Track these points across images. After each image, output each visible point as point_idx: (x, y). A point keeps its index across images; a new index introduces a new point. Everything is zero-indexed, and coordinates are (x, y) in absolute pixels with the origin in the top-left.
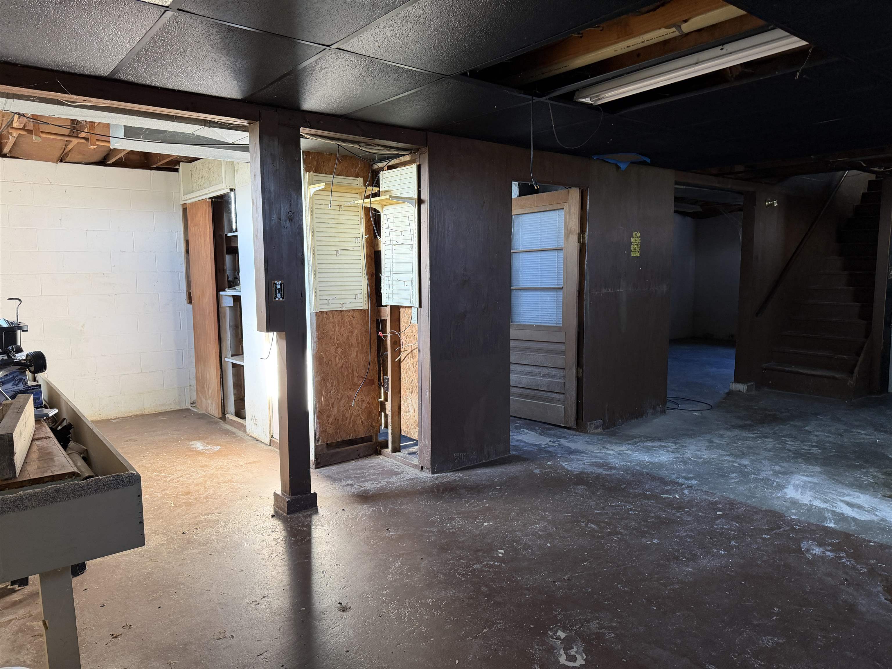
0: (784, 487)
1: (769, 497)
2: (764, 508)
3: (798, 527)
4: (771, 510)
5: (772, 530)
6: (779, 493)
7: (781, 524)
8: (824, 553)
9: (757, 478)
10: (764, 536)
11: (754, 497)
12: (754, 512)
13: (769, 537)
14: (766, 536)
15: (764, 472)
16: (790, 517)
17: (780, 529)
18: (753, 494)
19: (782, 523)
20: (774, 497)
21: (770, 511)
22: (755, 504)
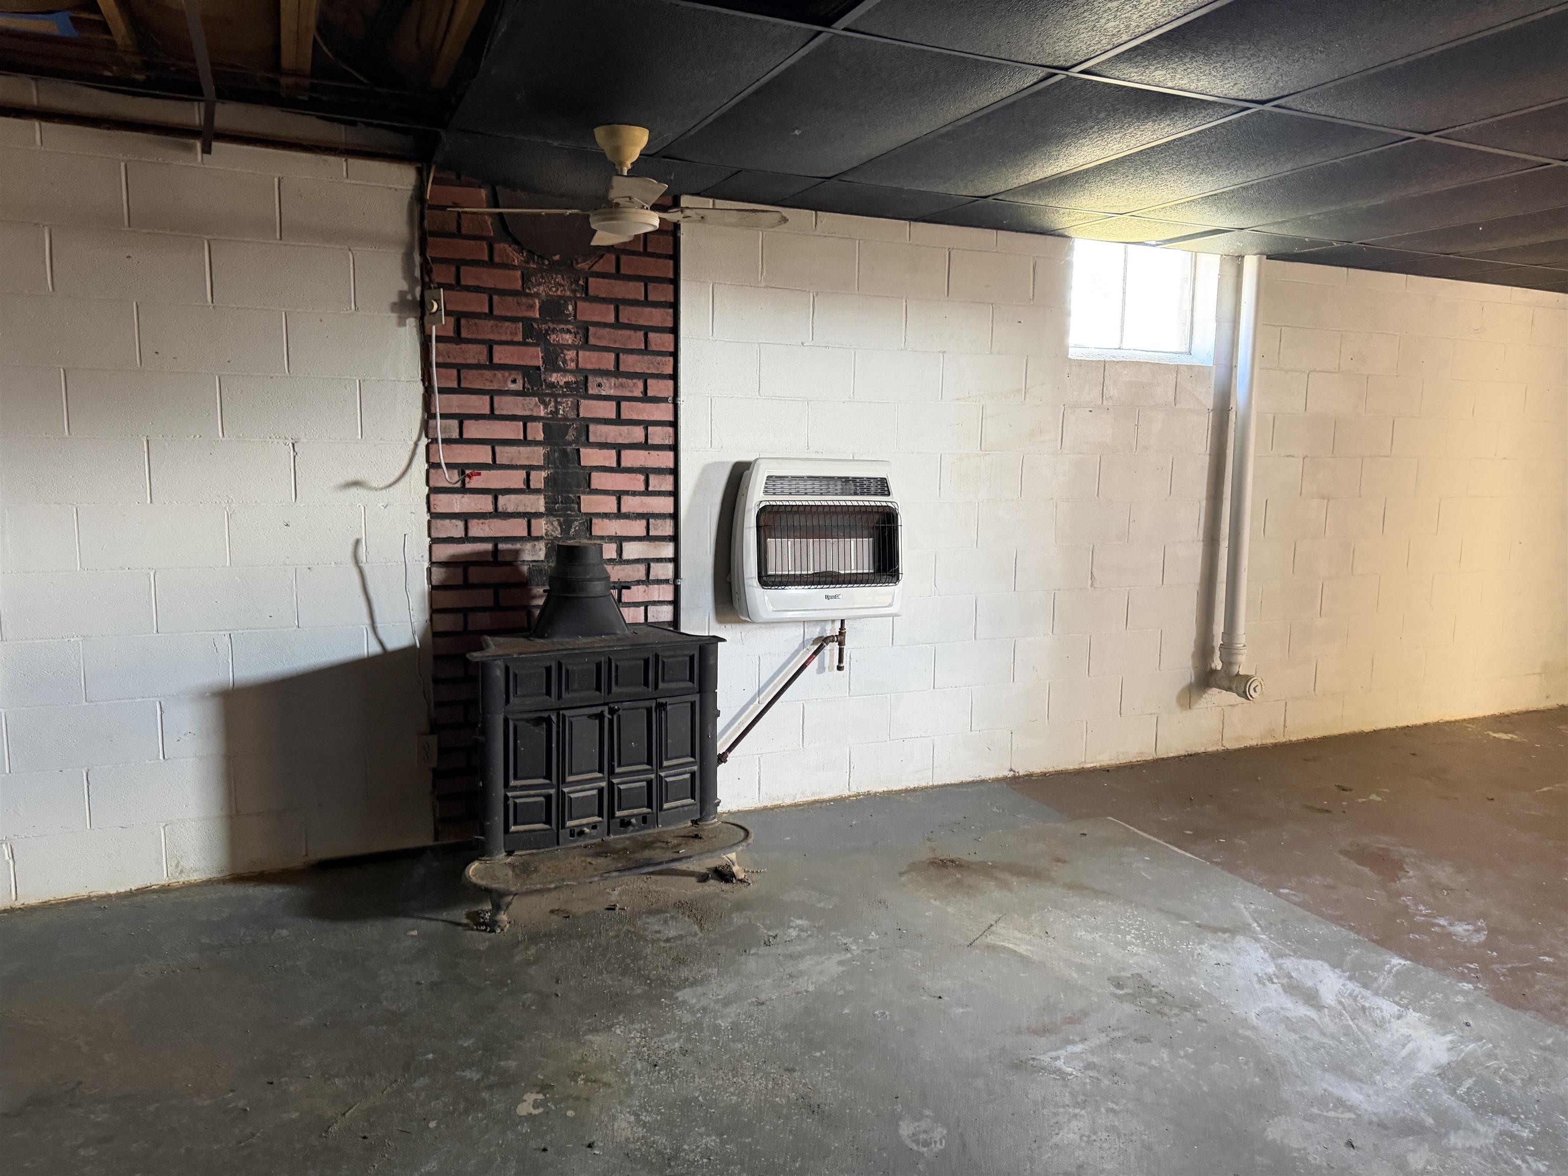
0: (1444, 1072)
1: (1503, 1044)
2: (1527, 1017)
3: (1472, 966)
4: (1514, 1008)
5: (1530, 969)
6: (1470, 1054)
7: (1504, 975)
8: (1451, 925)
9: (1514, 1120)
10: (1551, 960)
11: (1546, 1048)
12: (1557, 1009)
13: (1542, 958)
14: (1547, 959)
15: (1477, 1143)
16: (1476, 988)
17: (1513, 968)
18: (1545, 1059)
19: (1501, 978)
20: (1490, 1041)
21: (1517, 1006)
22: (1549, 1029)
